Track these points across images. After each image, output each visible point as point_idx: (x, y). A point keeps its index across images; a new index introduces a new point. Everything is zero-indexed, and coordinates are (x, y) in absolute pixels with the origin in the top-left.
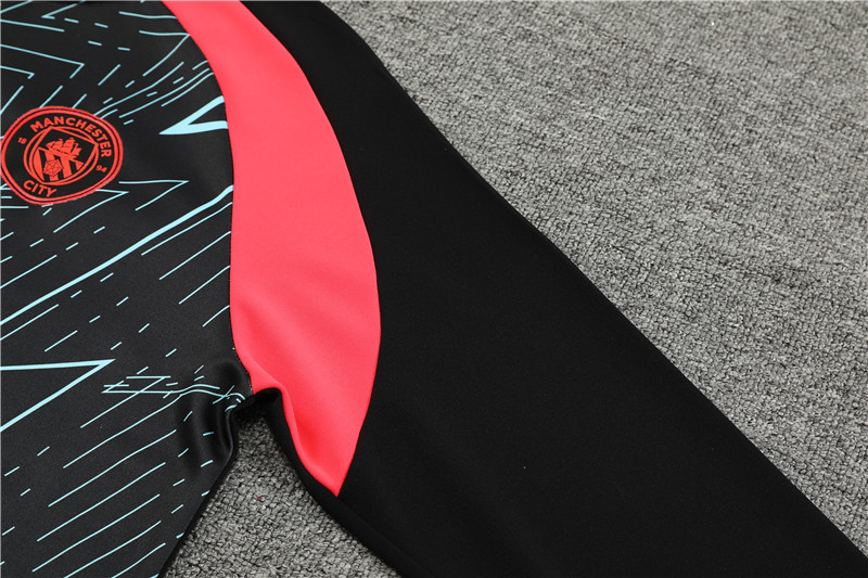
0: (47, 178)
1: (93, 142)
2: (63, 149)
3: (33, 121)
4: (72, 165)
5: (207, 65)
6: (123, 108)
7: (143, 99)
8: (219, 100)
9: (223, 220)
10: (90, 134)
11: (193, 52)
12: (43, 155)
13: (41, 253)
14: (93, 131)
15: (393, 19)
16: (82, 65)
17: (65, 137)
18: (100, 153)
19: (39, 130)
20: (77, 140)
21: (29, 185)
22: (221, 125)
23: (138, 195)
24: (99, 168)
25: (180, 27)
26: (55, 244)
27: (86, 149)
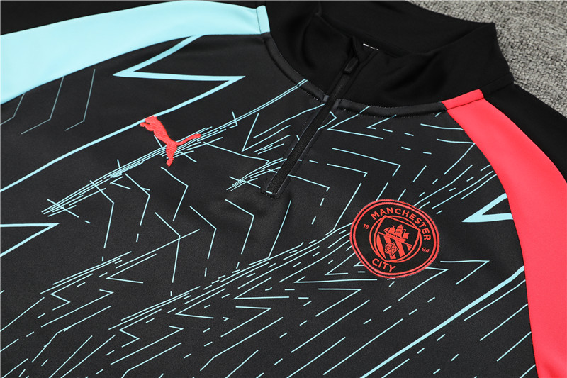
0: (387, 256)
1: (416, 228)
2: (395, 234)
3: (372, 211)
4: (404, 246)
5: (491, 169)
6: (434, 200)
7: (445, 194)
8: (503, 197)
9: (519, 295)
10: (413, 222)
11: (478, 158)
12: (382, 238)
13: (391, 317)
14: (415, 219)
16: (400, 165)
17: (397, 224)
18: (423, 238)
19: (377, 218)
20: (405, 227)
21: (375, 262)
22: (508, 216)
23: (456, 272)
24: (424, 249)
25: (463, 135)
26: (401, 309)
27: (412, 234)
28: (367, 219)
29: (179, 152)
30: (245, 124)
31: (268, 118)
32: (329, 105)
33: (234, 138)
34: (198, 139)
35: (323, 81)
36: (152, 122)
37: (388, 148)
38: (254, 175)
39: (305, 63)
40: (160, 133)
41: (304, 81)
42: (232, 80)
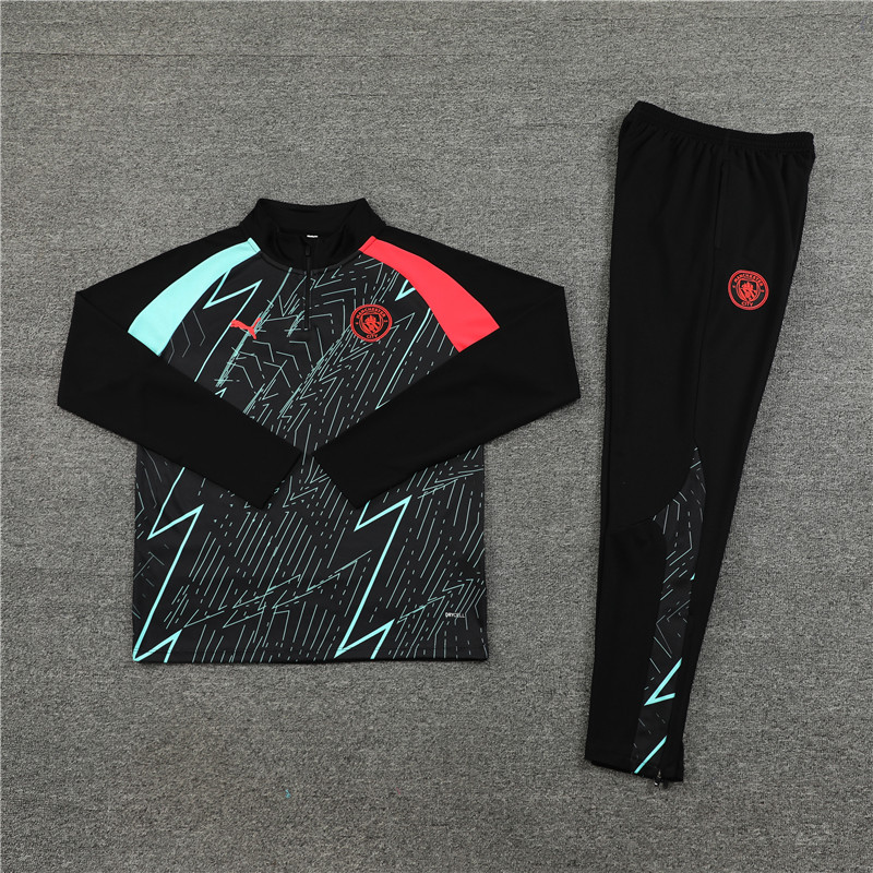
0: (372, 331)
1: (377, 313)
2: (370, 320)
3: (356, 315)
4: (377, 324)
5: (396, 271)
6: (378, 297)
7: (382, 292)
8: (407, 282)
9: (434, 321)
10: (374, 311)
11: (387, 269)
12: (366, 325)
13: (387, 356)
15: (444, 231)
16: (355, 289)
17: (369, 316)
18: (382, 316)
19: (360, 317)
20: (372, 315)
21: (368, 336)
22: (413, 289)
23: (403, 324)
24: (385, 321)
25: (376, 261)
26: (389, 351)
27: (377, 317)
28: (356, 320)
29: (256, 331)
30: (276, 302)
31: (285, 295)
32: (308, 275)
33: (275, 312)
34: (261, 320)
35: (300, 266)
36: (234, 323)
37: (346, 283)
38: (295, 325)
39: (287, 260)
40: (242, 327)
41: (290, 269)
42: (257, 284)
